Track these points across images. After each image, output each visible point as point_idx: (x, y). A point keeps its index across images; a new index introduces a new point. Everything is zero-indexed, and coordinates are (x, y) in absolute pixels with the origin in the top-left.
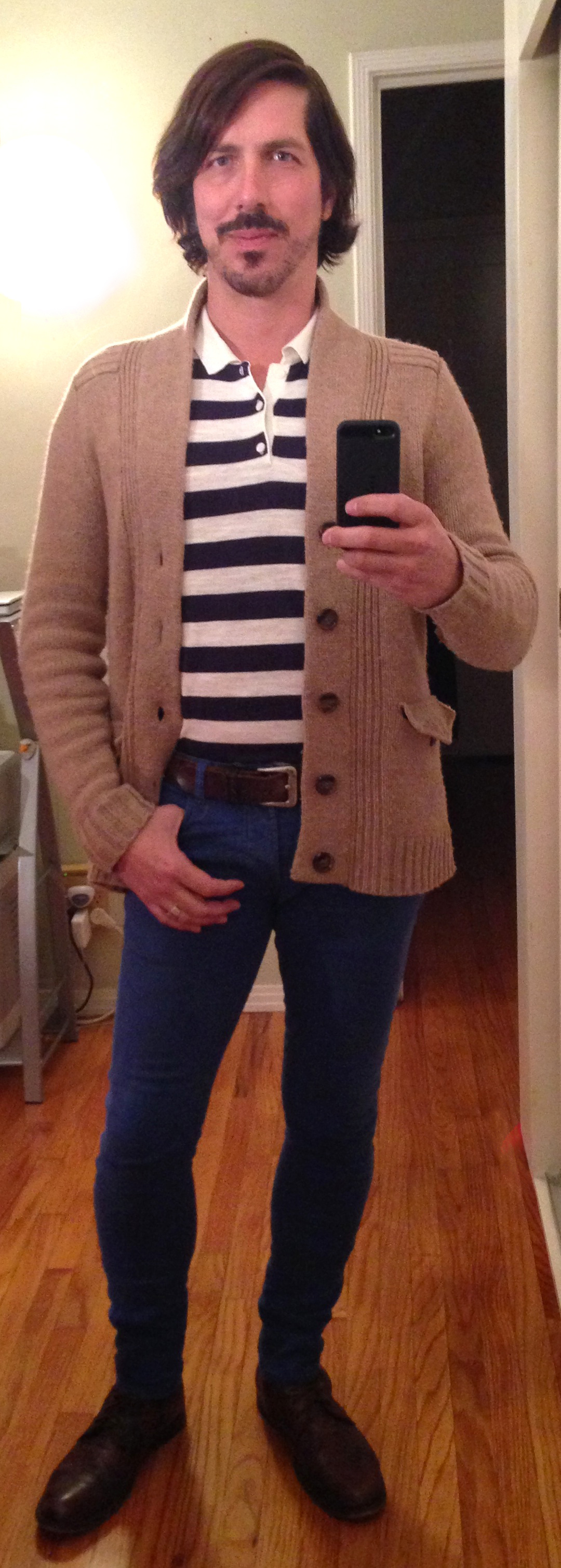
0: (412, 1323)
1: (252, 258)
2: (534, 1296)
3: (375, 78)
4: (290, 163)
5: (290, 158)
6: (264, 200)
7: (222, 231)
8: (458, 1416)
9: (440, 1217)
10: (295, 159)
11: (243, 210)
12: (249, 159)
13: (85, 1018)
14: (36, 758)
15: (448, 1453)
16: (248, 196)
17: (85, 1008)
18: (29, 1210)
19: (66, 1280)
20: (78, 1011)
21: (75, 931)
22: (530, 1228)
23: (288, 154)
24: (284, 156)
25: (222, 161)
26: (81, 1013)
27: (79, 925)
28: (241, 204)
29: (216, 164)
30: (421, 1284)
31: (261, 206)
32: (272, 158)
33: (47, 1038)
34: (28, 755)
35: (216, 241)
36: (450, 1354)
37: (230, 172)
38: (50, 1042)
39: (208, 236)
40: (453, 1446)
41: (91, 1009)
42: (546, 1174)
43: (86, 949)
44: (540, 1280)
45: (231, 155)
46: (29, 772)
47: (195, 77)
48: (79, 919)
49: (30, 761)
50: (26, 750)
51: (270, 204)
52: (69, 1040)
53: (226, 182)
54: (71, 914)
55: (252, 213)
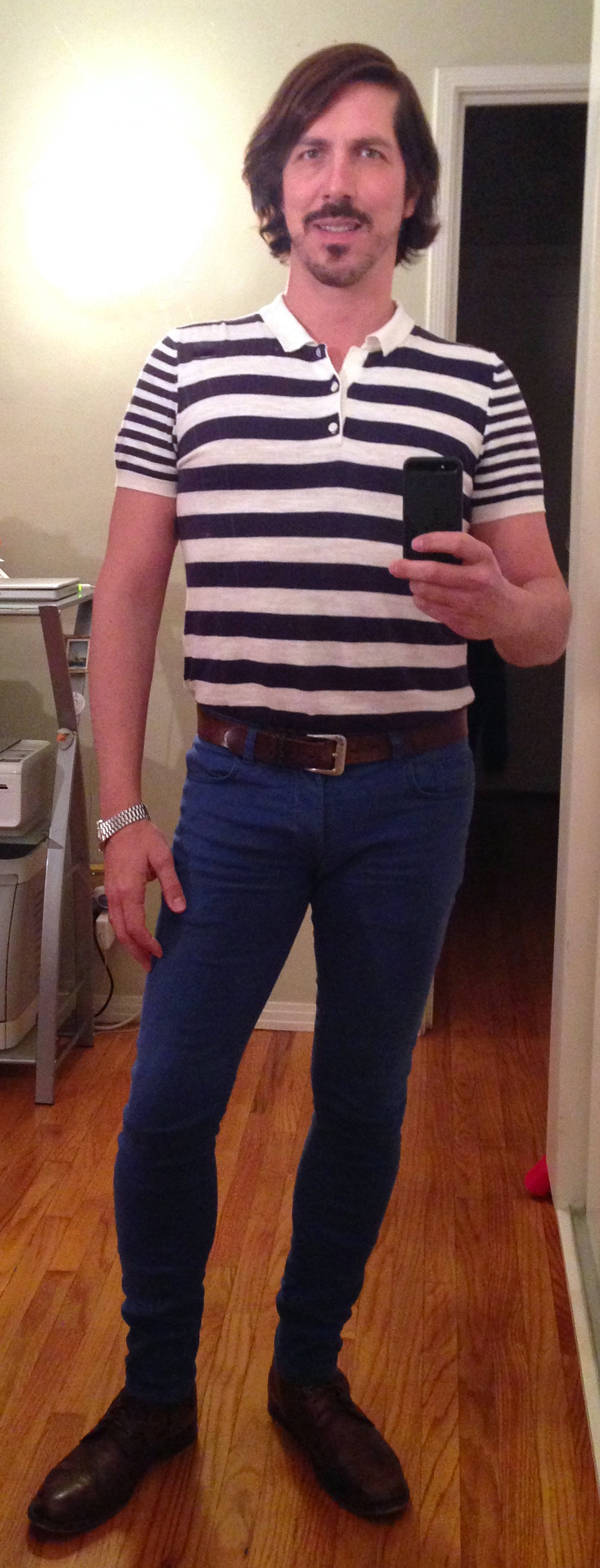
0: (422, 1351)
1: (336, 251)
2: (551, 1332)
3: (461, 94)
4: (378, 161)
5: (377, 155)
6: (350, 192)
7: (309, 220)
8: (465, 1445)
9: (457, 1246)
10: (382, 156)
11: (330, 201)
12: (339, 155)
13: (100, 1024)
14: (73, 750)
15: (452, 1479)
16: (335, 187)
17: (104, 1013)
18: (34, 1210)
19: (68, 1281)
20: (96, 1015)
21: (99, 931)
22: (551, 1264)
23: (376, 151)
24: (372, 153)
25: (313, 154)
26: (99, 1019)
27: (103, 925)
28: (327, 194)
29: (306, 156)
30: (434, 1310)
31: (347, 197)
32: (359, 154)
33: (63, 1042)
34: (63, 745)
35: (302, 230)
36: (461, 1382)
37: (318, 165)
38: (64, 1047)
39: (295, 225)
40: (458, 1471)
41: (109, 1014)
42: (570, 1207)
43: (107, 951)
44: (558, 1317)
45: (320, 148)
46: (65, 762)
47: (292, 74)
48: (102, 919)
49: (64, 752)
50: (62, 740)
51: (356, 197)
52: (85, 1045)
53: (315, 174)
54: (96, 915)
55: (337, 204)
